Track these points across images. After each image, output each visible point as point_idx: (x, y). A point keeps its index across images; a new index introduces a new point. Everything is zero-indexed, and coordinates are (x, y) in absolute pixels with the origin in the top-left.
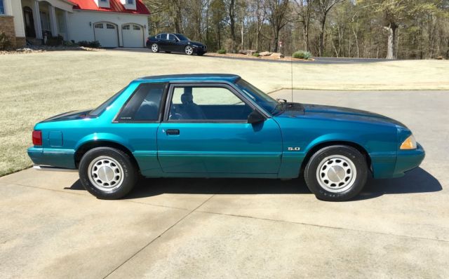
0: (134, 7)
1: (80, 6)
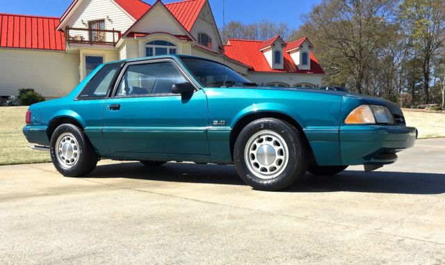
0: (308, 67)
1: (255, 68)
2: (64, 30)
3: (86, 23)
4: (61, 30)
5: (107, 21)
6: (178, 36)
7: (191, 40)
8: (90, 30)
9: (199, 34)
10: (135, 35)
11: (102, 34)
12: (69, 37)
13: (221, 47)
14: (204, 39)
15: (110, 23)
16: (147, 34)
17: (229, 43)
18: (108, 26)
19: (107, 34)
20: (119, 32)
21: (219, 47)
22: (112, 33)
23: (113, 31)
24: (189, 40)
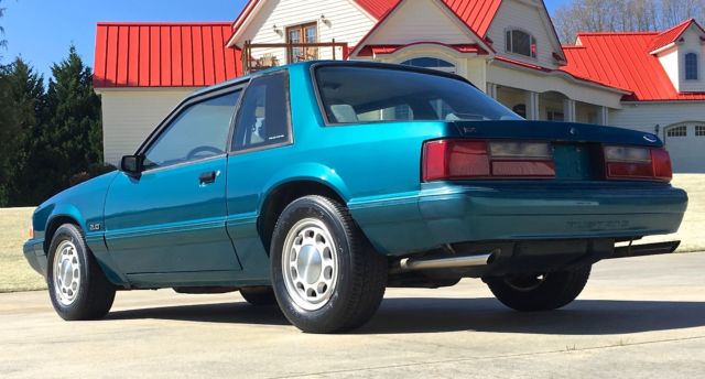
1: (638, 94)
2: (241, 45)
3: (282, 29)
4: (234, 47)
5: (321, 25)
6: (456, 47)
7: (486, 53)
8: (289, 45)
9: (508, 33)
10: (374, 50)
11: (311, 50)
12: (251, 59)
13: (559, 54)
14: (520, 42)
15: (327, 28)
16: (398, 47)
17: (579, 43)
18: (324, 34)
19: (321, 49)
20: (344, 45)
21: (554, 54)
22: (331, 48)
23: (333, 44)
24: (481, 52)
